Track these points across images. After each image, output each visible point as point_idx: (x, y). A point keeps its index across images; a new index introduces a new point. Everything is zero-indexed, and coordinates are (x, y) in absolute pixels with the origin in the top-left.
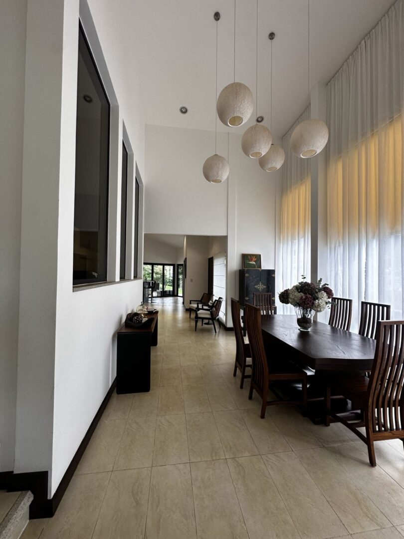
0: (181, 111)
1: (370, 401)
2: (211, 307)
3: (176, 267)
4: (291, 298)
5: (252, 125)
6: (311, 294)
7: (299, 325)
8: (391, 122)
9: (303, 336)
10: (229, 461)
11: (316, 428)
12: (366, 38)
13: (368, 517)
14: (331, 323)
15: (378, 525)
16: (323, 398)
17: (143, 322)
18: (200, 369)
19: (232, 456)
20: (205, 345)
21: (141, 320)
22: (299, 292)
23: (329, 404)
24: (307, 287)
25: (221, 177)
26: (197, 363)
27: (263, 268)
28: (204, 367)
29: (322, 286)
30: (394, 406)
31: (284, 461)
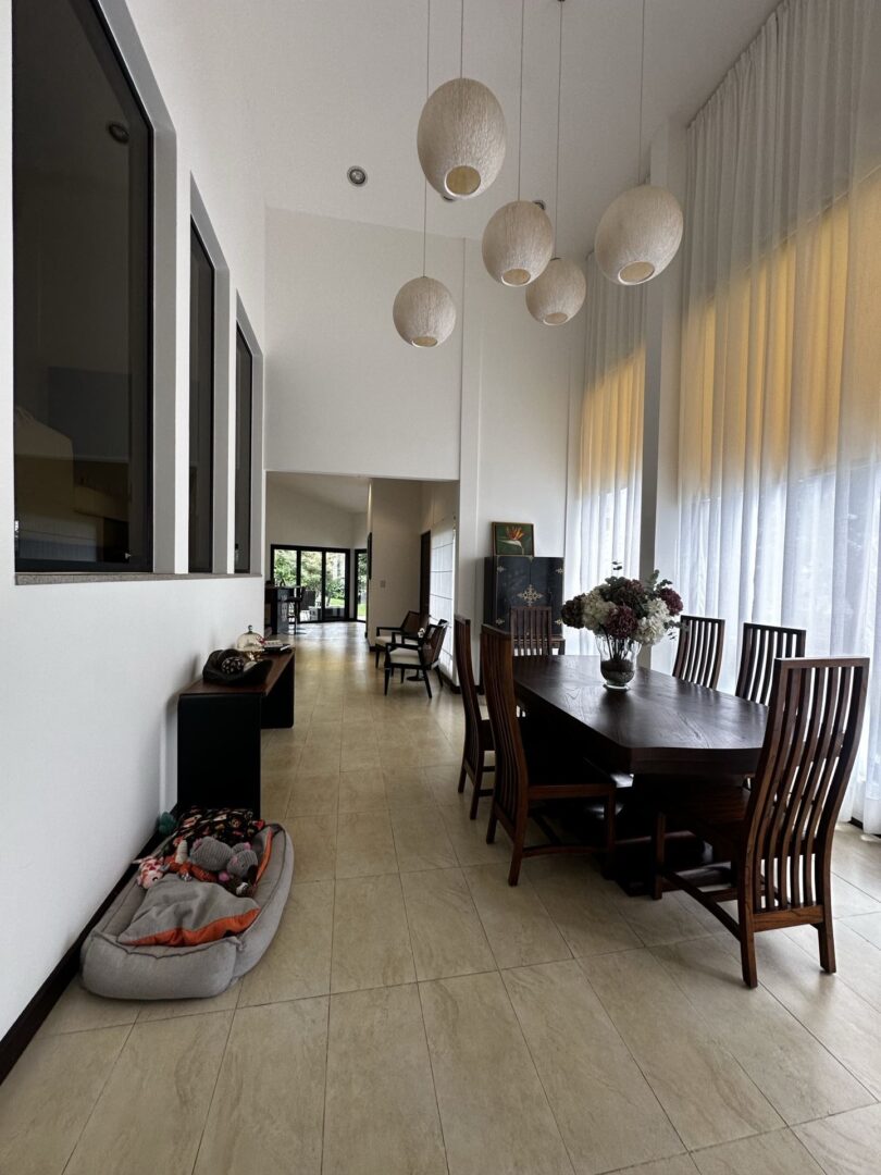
0: (352, 179)
1: (751, 842)
2: (421, 642)
3: (351, 556)
4: (587, 615)
5: (505, 204)
6: (632, 605)
7: (605, 676)
8: (827, 212)
9: (614, 701)
10: (424, 988)
11: (630, 902)
12: (779, 9)
13: (733, 1108)
14: (677, 672)
15: (753, 1125)
16: (649, 838)
17: (246, 669)
18: (384, 777)
19: (432, 976)
20: (403, 724)
21: (242, 667)
22: (606, 600)
23: (661, 852)
24: (623, 588)
25: (435, 332)
26: (378, 765)
27: (536, 555)
28: (393, 772)
29: (658, 586)
30: (804, 852)
31: (552, 982)
